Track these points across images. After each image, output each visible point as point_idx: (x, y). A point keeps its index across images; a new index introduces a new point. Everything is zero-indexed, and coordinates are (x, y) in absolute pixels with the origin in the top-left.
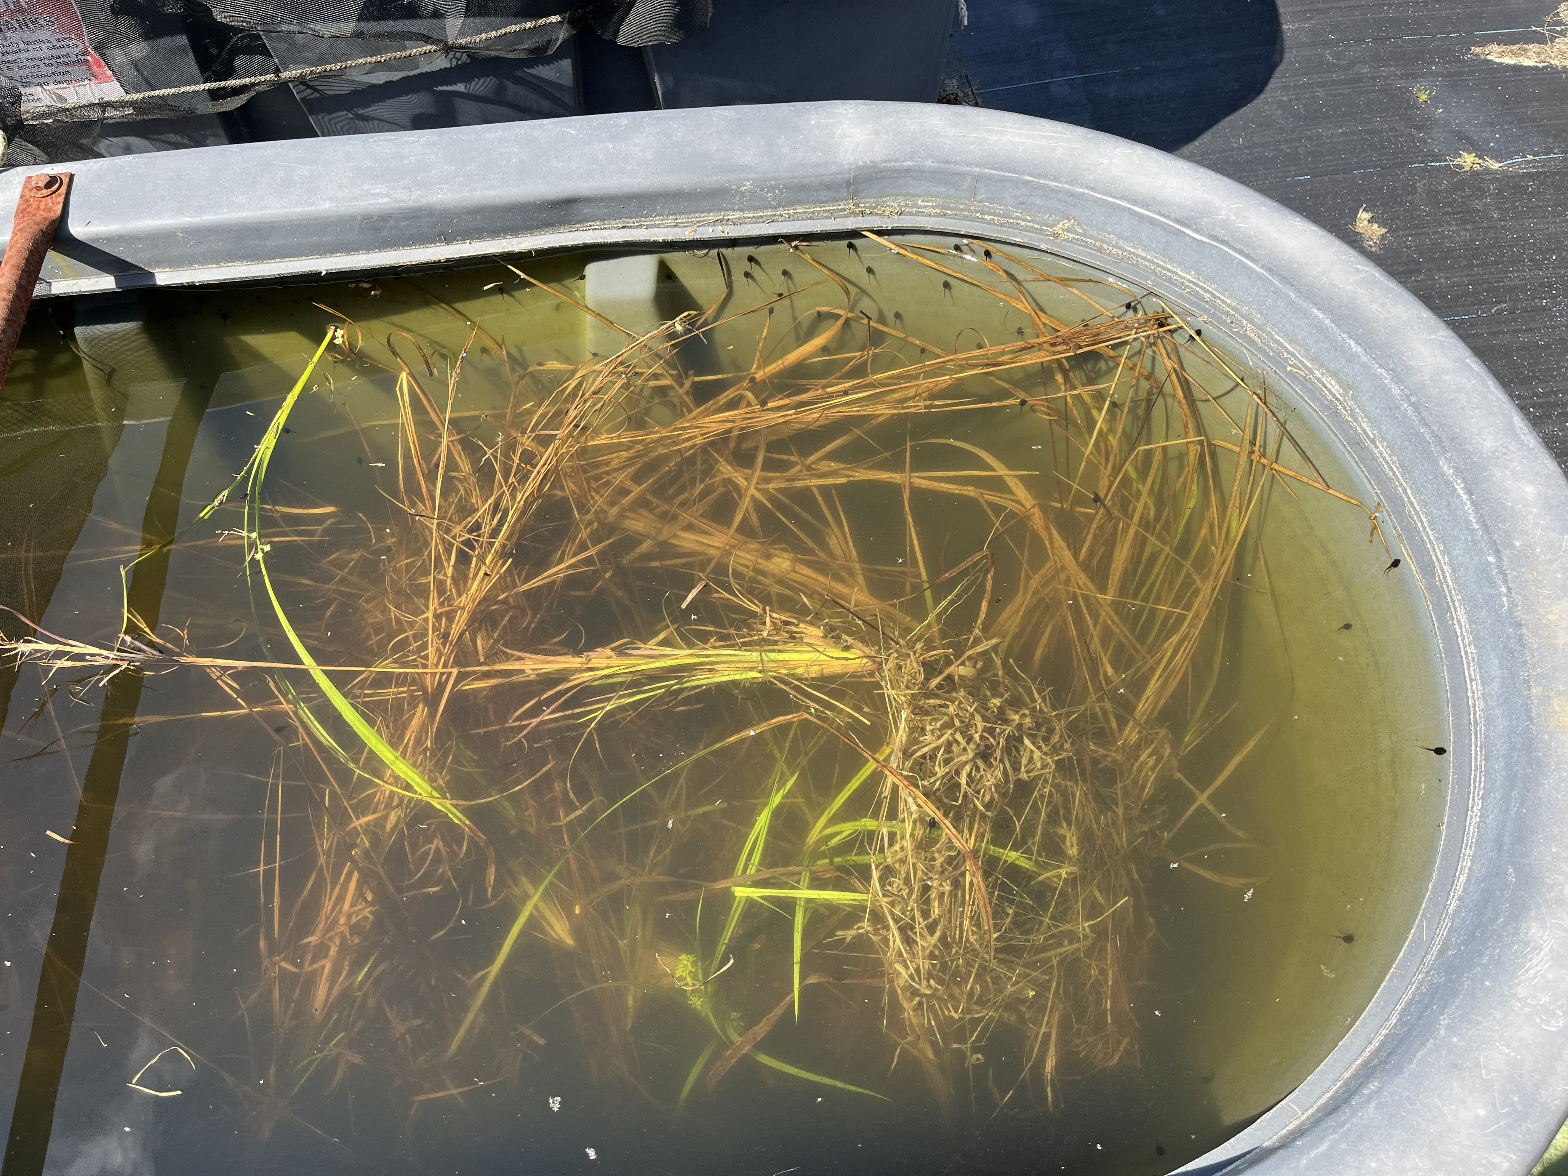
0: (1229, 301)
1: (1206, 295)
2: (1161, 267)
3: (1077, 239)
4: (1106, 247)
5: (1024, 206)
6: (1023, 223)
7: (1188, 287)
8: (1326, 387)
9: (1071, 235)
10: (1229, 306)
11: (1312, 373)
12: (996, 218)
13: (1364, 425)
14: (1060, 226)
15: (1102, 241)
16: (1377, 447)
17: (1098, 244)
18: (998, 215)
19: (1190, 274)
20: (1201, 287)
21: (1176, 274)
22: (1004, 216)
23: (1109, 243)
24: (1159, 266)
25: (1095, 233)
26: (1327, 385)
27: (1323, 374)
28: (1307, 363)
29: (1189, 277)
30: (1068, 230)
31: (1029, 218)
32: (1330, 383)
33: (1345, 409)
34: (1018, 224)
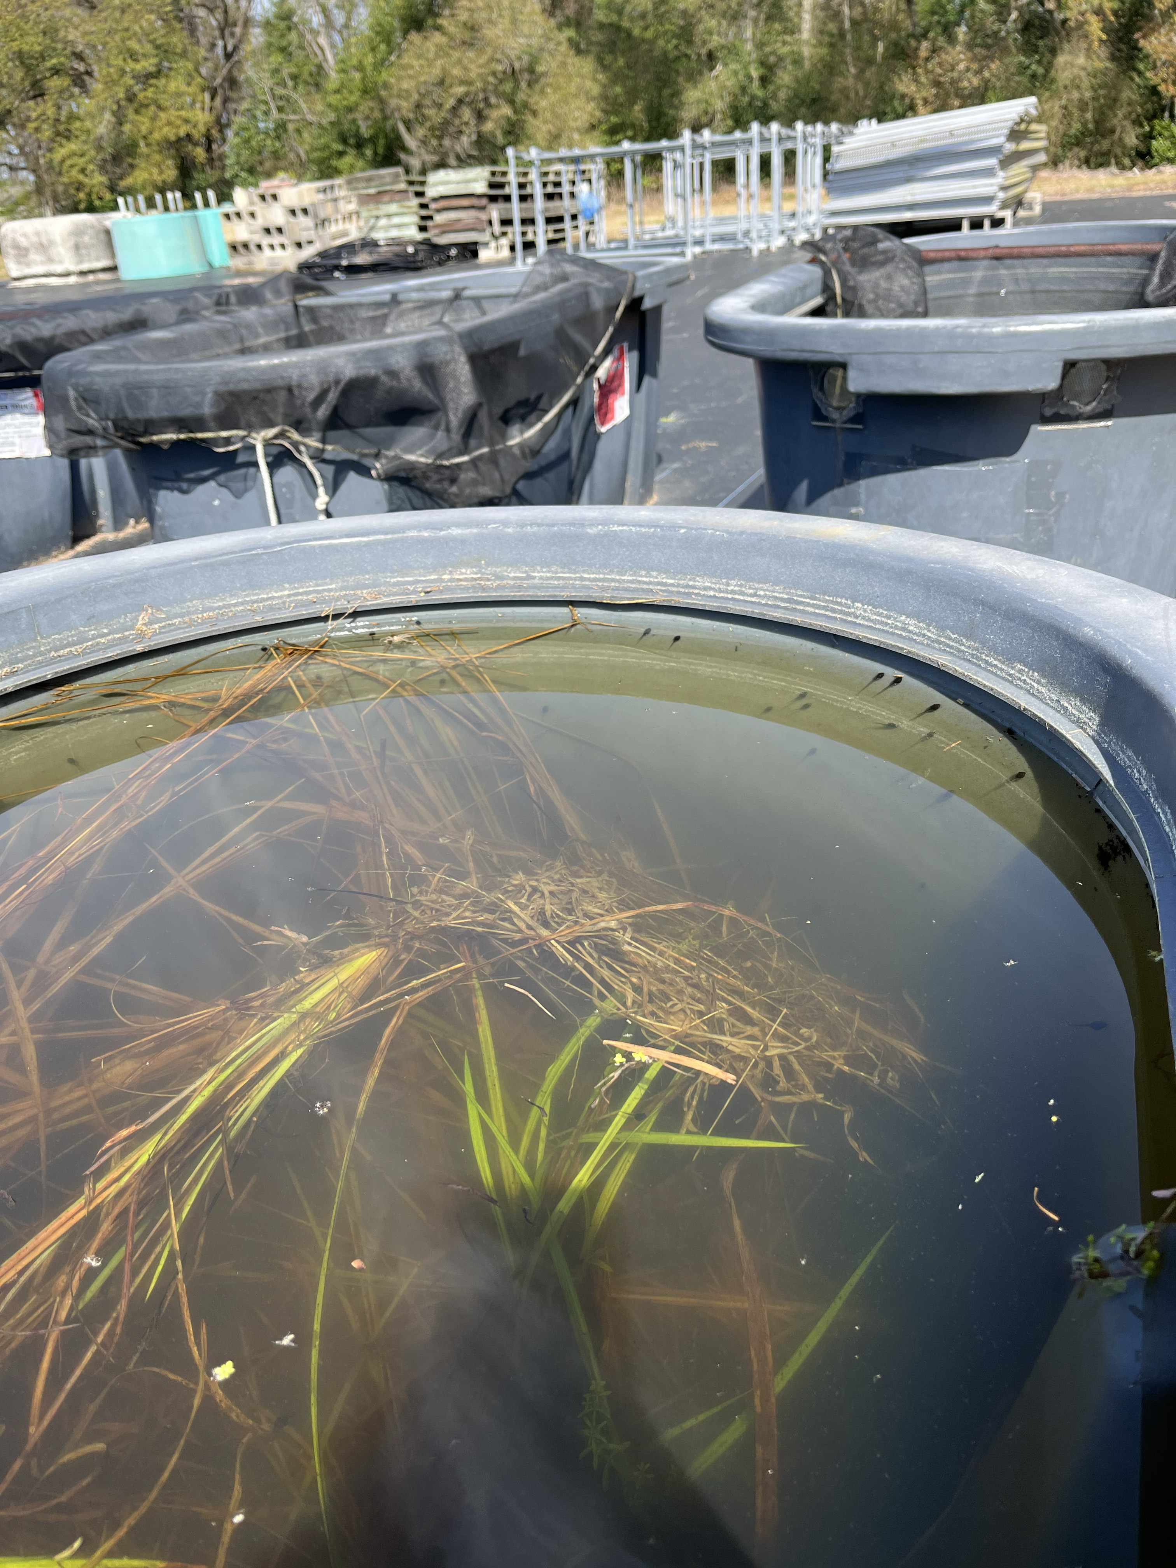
0: (333, 586)
1: (310, 597)
2: (257, 601)
3: (163, 627)
4: (194, 617)
5: (94, 620)
6: (103, 640)
7: (291, 602)
8: (460, 580)
9: (156, 626)
10: (336, 590)
11: (442, 581)
12: (73, 649)
13: (512, 575)
14: (140, 622)
15: (188, 613)
16: (534, 578)
17: (186, 619)
18: (74, 644)
19: (285, 589)
20: (301, 594)
21: (273, 598)
22: (80, 642)
23: (196, 612)
24: (254, 602)
25: (178, 609)
26: (461, 577)
27: (451, 573)
28: (433, 577)
29: (286, 593)
30: (150, 623)
31: (105, 631)
32: (462, 574)
33: (489, 580)
34: (98, 644)
